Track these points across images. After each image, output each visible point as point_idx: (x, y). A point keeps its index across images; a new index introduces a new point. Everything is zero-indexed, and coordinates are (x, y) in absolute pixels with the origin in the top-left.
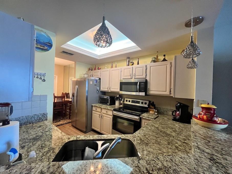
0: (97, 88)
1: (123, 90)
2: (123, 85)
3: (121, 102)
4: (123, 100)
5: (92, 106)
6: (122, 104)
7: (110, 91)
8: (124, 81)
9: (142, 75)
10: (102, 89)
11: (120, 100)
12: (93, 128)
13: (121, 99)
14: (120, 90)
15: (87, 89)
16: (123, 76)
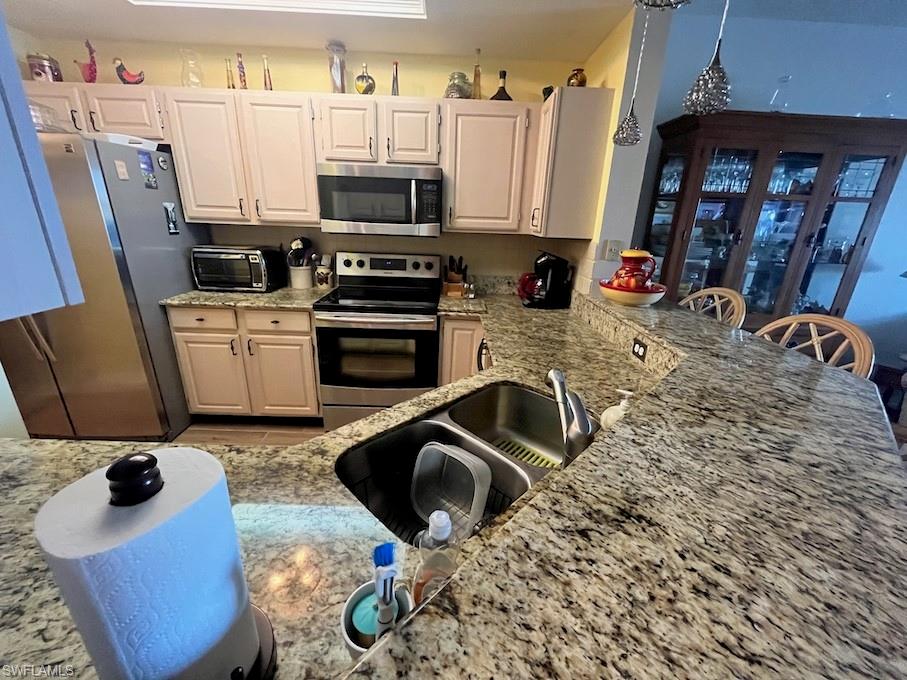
0: (167, 204)
1: (336, 214)
2: (334, 190)
3: (321, 270)
4: (326, 260)
5: (164, 308)
6: (323, 280)
7: (254, 222)
8: (335, 170)
9: (422, 150)
10: (194, 212)
11: (313, 265)
12: (197, 407)
13: (316, 260)
14: (323, 216)
15: (106, 215)
16: (328, 144)
